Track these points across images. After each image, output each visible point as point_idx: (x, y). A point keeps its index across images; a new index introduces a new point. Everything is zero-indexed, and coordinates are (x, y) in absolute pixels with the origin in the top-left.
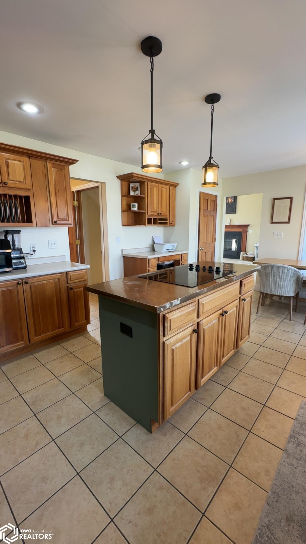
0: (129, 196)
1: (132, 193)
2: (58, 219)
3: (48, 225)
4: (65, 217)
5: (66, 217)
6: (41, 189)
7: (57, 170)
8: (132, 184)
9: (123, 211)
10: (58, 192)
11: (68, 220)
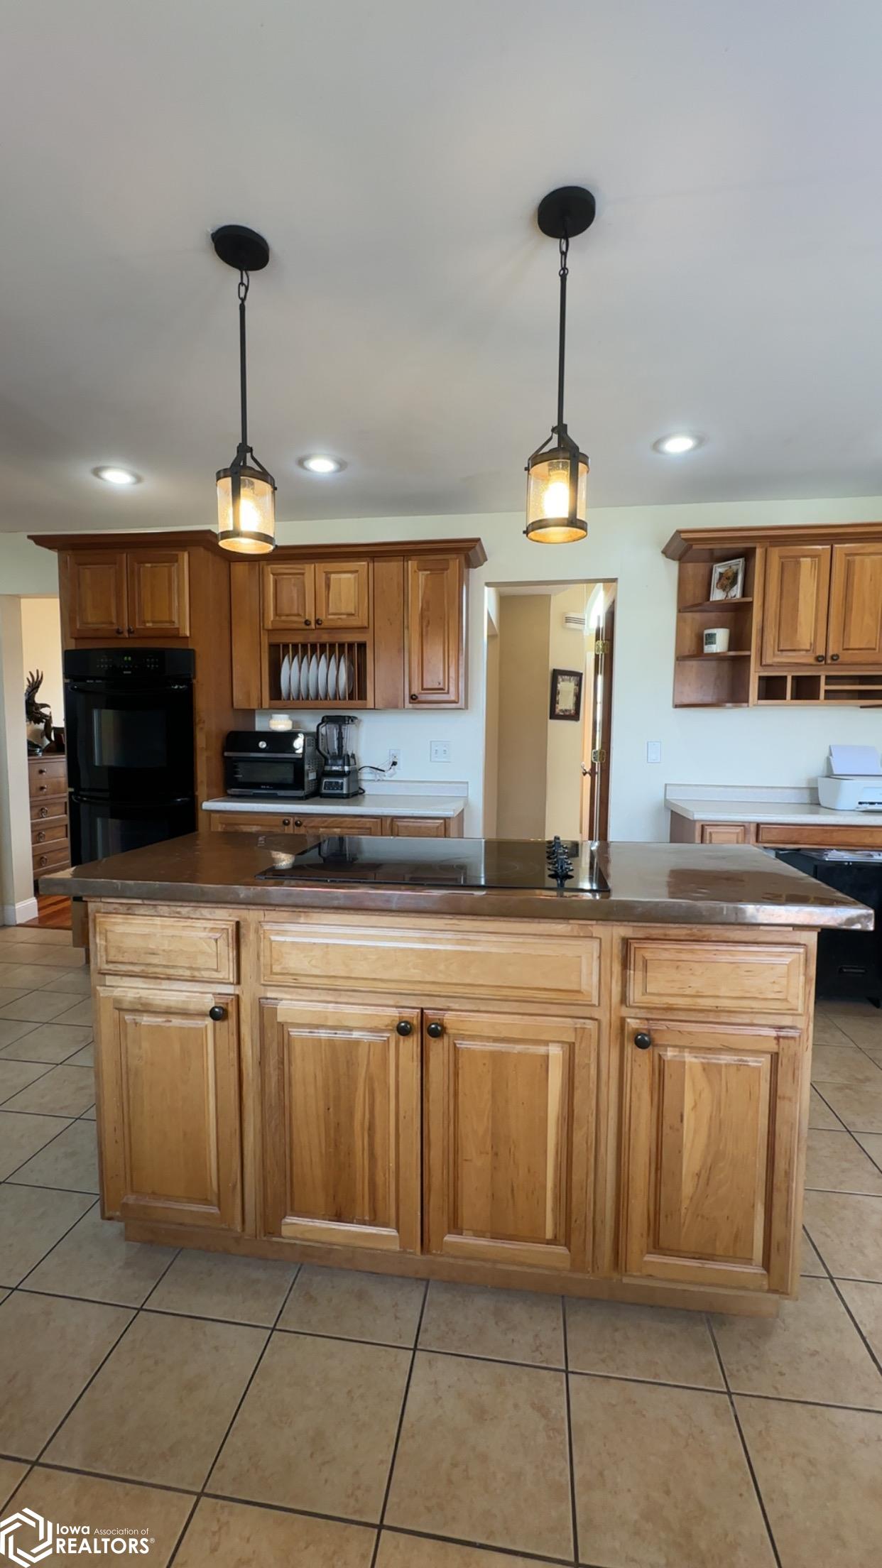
0: (708, 603)
1: (717, 595)
2: (423, 689)
3: (400, 704)
4: (440, 684)
5: (442, 684)
6: (391, 624)
7: (430, 574)
8: (719, 567)
9: (680, 658)
10: (427, 626)
11: (448, 693)
